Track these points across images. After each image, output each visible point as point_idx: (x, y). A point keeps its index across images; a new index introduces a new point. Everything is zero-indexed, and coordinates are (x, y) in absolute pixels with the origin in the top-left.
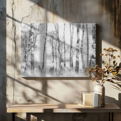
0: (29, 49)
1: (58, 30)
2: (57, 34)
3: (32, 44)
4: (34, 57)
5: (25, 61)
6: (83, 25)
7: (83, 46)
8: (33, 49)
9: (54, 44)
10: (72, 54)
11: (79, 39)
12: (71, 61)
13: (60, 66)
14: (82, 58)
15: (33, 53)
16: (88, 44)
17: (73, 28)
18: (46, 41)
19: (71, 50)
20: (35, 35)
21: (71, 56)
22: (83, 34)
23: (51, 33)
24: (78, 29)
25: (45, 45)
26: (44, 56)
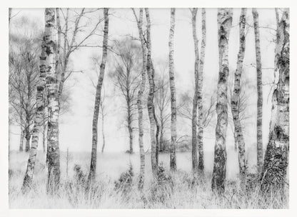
0: (41, 103)
1: (148, 33)
2: (145, 47)
3: (52, 87)
4: (57, 132)
5: (24, 148)
6: (243, 16)
7: (241, 94)
8: (53, 103)
9: (131, 87)
10: (202, 121)
11: (226, 69)
12: (197, 147)
13: (154, 167)
14: (239, 137)
15: (54, 118)
16: (259, 83)
17: (204, 27)
18: (102, 73)
19: (195, 106)
20: (62, 51)
21: (198, 131)
22: (243, 49)
23: (124, 43)
24: (222, 28)
25: (99, 87)
26: (95, 130)
